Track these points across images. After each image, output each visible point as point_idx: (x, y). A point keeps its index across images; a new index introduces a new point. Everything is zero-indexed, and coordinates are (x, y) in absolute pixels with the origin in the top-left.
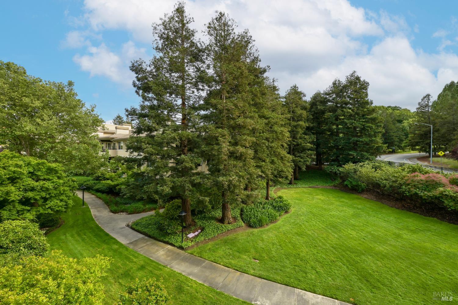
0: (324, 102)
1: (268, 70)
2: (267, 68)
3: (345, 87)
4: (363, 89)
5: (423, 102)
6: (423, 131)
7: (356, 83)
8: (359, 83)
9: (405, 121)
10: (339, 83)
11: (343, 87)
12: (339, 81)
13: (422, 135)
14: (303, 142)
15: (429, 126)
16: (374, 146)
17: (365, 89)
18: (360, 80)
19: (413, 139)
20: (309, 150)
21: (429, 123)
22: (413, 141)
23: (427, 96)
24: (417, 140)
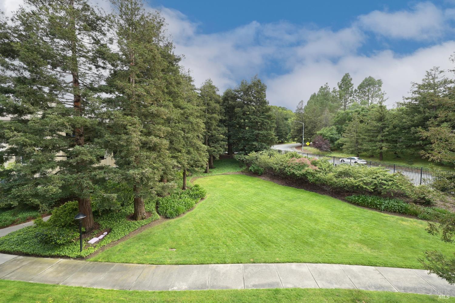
0: (234, 98)
1: (182, 59)
3: (250, 87)
4: (263, 90)
5: (299, 106)
6: (299, 127)
7: (258, 84)
8: (260, 85)
9: (289, 119)
10: (246, 83)
11: (248, 86)
12: (245, 81)
15: (302, 124)
16: (269, 138)
18: (261, 82)
20: (221, 141)
21: (302, 122)
22: (293, 134)
23: (301, 101)
24: (295, 134)
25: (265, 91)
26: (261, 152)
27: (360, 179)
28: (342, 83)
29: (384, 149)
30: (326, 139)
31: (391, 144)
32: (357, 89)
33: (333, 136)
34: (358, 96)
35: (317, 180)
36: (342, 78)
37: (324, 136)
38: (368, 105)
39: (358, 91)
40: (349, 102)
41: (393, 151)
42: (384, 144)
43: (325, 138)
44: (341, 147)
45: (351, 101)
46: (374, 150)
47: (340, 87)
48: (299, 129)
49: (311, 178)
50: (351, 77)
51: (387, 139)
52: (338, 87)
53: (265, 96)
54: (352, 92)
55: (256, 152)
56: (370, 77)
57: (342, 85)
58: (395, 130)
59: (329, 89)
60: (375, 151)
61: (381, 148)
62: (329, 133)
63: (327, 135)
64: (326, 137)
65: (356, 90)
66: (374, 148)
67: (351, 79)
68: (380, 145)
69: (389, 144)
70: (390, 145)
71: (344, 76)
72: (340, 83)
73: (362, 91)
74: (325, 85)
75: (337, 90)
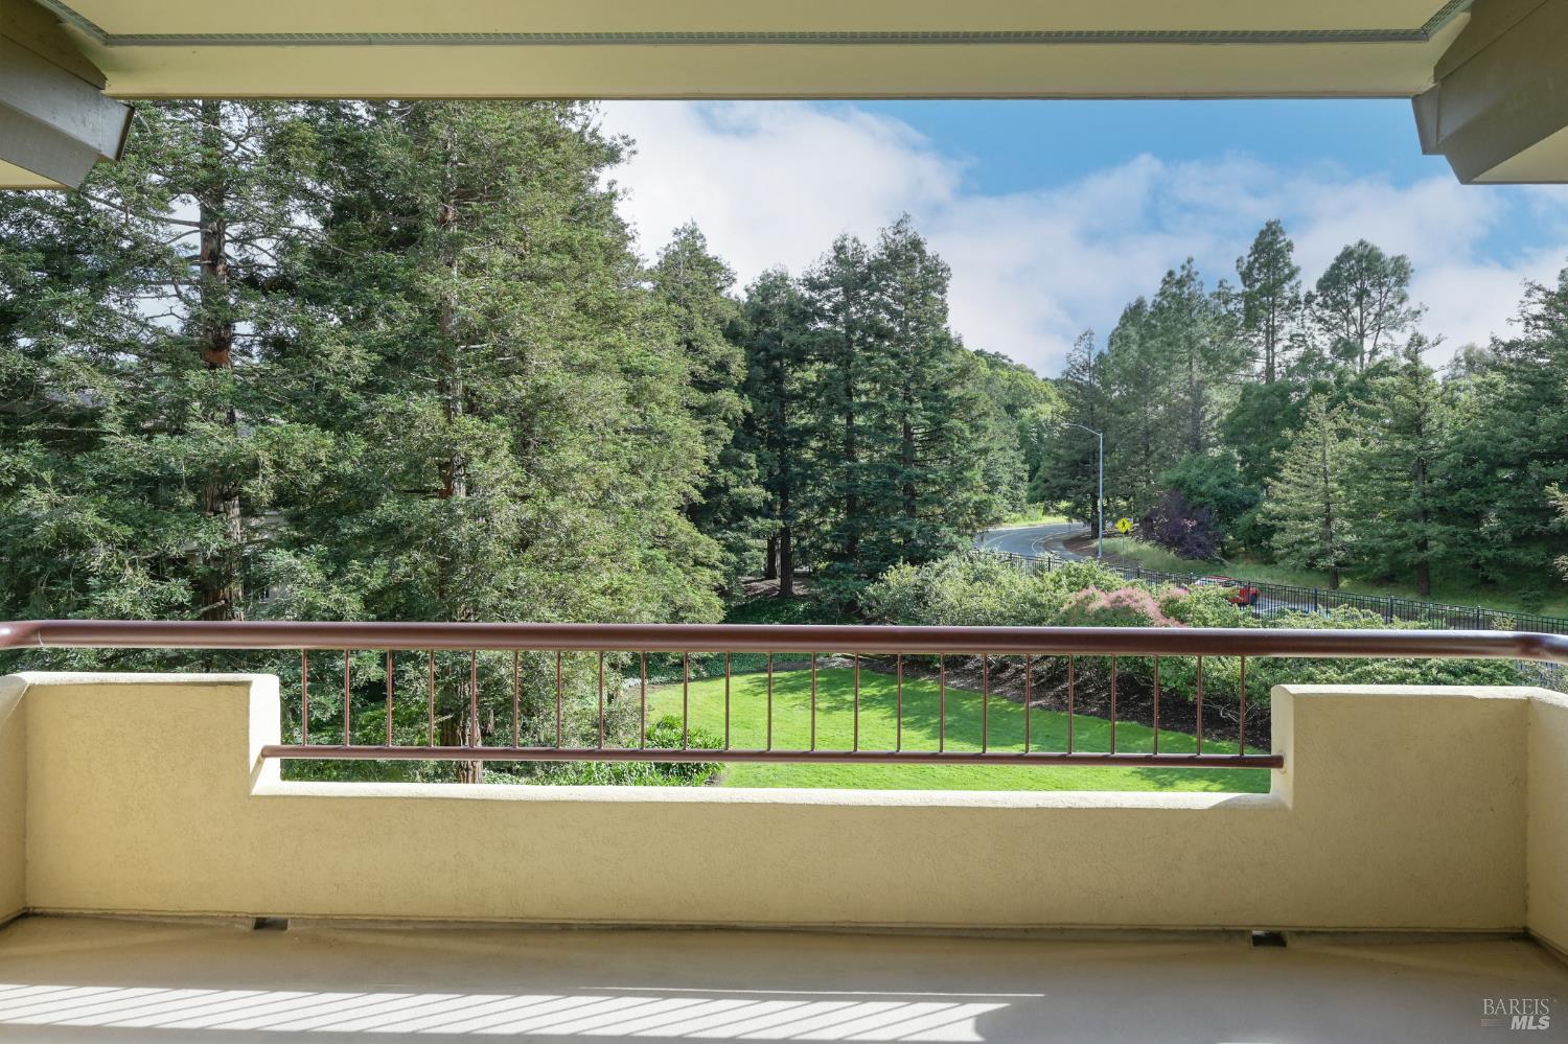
0: (801, 314)
1: (623, 155)
2: (619, 142)
3: (877, 267)
4: (934, 287)
5: (1077, 352)
6: (1079, 451)
7: (912, 259)
8: (921, 262)
9: (1023, 411)
10: (856, 249)
11: (869, 267)
12: (855, 240)
13: (1075, 464)
14: (733, 480)
15: (1093, 436)
16: (969, 500)
17: (939, 288)
18: (923, 251)
19: (1054, 476)
20: (755, 513)
21: (1093, 426)
22: (1054, 482)
23: (1086, 335)
24: (1063, 481)
25: (942, 292)
26: (938, 566)
27: (1359, 670)
28: (1256, 260)
29: (1437, 548)
30: (1202, 505)
31: (1459, 530)
32: (1314, 291)
33: (1229, 492)
34: (1320, 320)
35: (1192, 682)
36: (1252, 242)
37: (1191, 492)
38: (1362, 359)
39: (1320, 299)
40: (1287, 343)
41: (1466, 556)
42: (1433, 529)
43: (1197, 499)
44: (1264, 543)
45: (1291, 339)
46: (1398, 551)
47: (1246, 276)
48: (1078, 457)
49: (1168, 673)
50: (1288, 237)
51: (1442, 509)
52: (1239, 277)
53: (944, 311)
54: (1295, 302)
55: (913, 565)
56: (1361, 243)
57: (1255, 272)
58: (1470, 473)
59: (1201, 284)
60: (1400, 557)
61: (1423, 546)
62: (1213, 480)
63: (1203, 488)
64: (1201, 495)
65: (1310, 298)
66: (1399, 544)
67: (1290, 246)
68: (1419, 532)
69: (1452, 528)
70: (1454, 534)
71: (1262, 233)
72: (1246, 260)
73: (1333, 298)
74: (1183, 267)
75: (1233, 292)
